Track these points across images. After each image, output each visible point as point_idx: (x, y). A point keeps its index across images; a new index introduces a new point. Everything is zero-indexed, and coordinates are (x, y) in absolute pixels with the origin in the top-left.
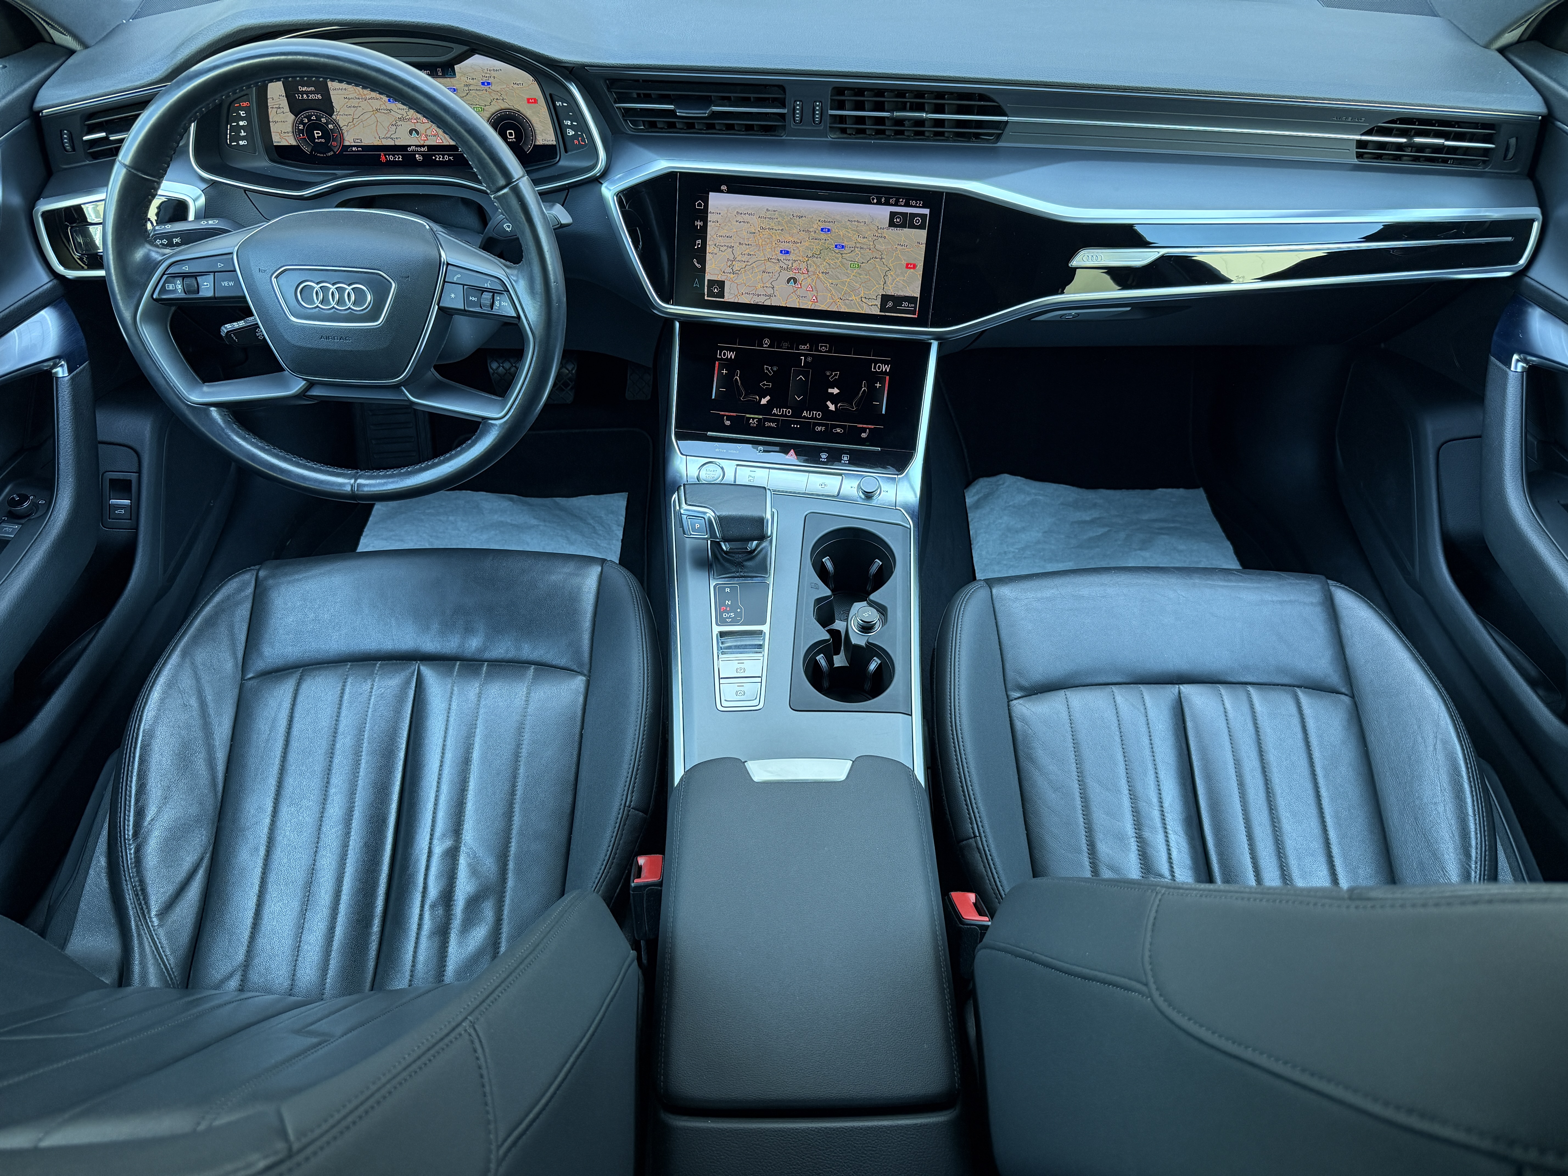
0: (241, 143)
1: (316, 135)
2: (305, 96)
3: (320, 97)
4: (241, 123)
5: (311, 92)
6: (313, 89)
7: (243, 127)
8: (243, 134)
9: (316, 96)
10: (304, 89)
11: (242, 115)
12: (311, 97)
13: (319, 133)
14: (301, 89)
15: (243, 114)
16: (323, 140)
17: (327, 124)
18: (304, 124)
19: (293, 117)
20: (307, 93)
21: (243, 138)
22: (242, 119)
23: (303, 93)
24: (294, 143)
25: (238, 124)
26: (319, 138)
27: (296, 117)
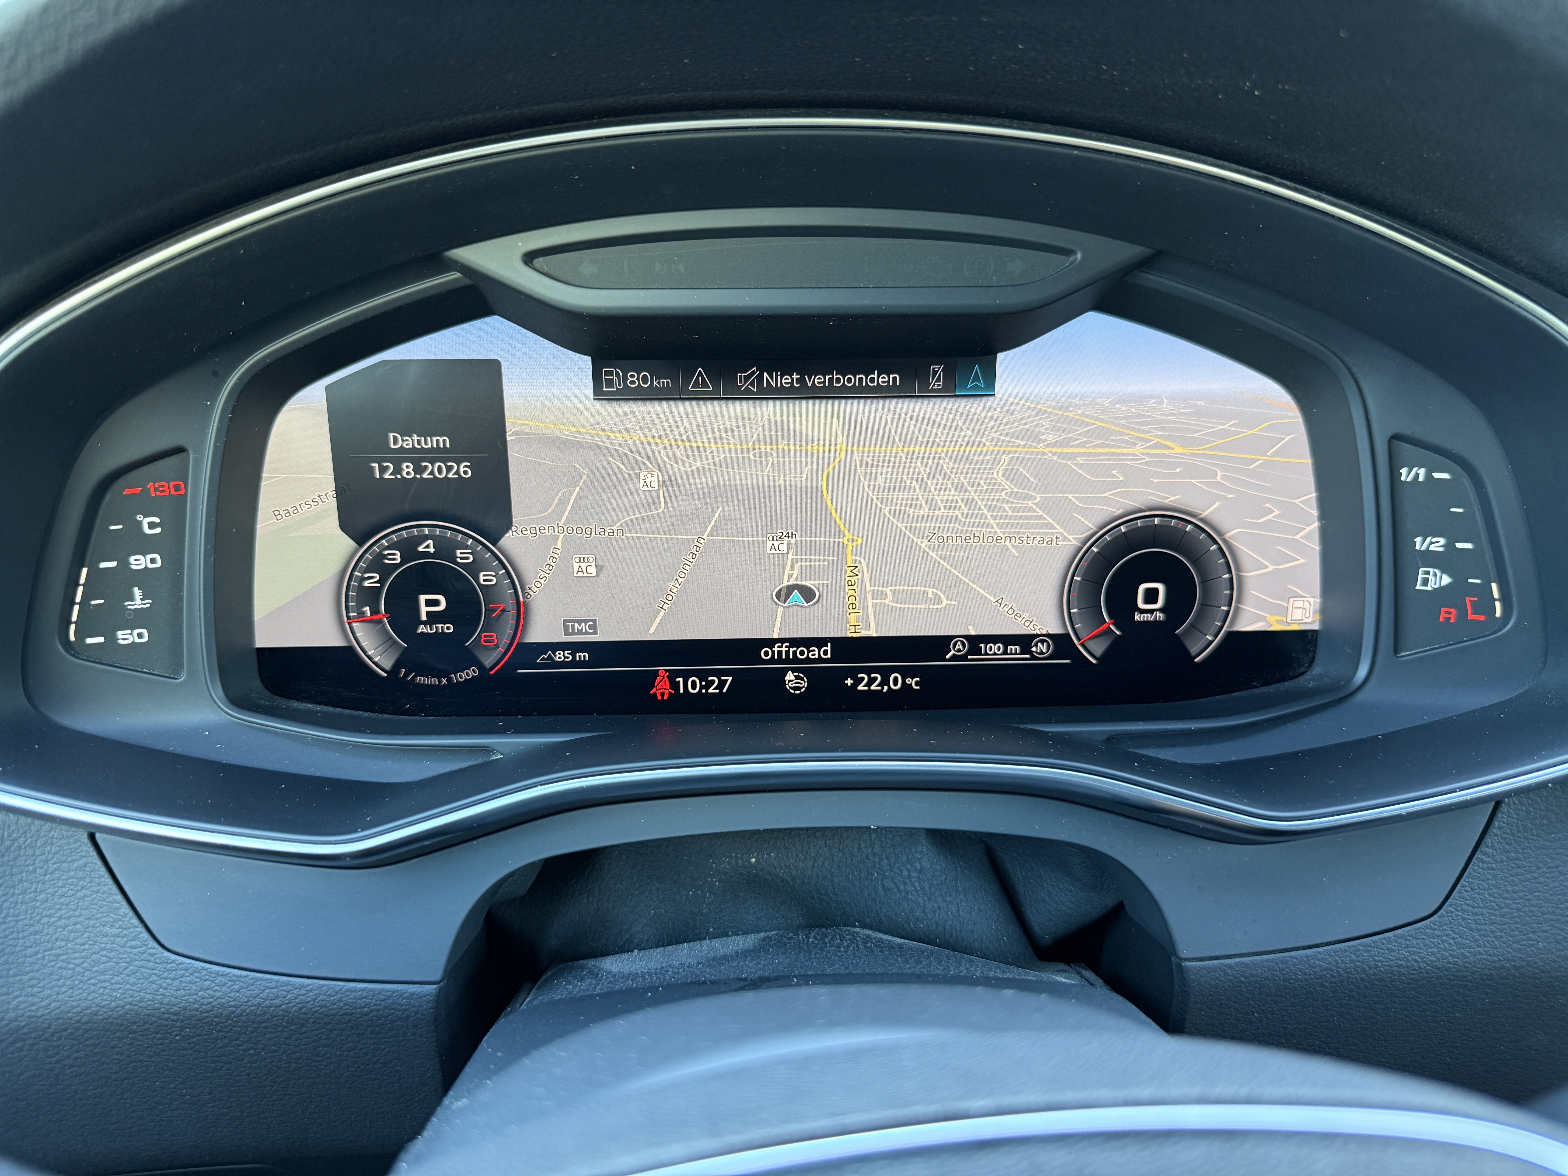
0: (125, 637)
1: (424, 609)
2: (408, 470)
3: (464, 470)
4: (138, 562)
5: (435, 455)
6: (443, 441)
7: (143, 578)
8: (138, 601)
9: (449, 469)
10: (411, 442)
11: (147, 531)
12: (433, 470)
13: (436, 603)
14: (397, 441)
15: (152, 525)
16: (448, 628)
17: (474, 568)
18: (385, 571)
19: (348, 543)
20: (417, 457)
21: (136, 620)
22: (145, 545)
23: (399, 457)
24: (332, 639)
25: (124, 564)
26: (433, 618)
27: (360, 542)
